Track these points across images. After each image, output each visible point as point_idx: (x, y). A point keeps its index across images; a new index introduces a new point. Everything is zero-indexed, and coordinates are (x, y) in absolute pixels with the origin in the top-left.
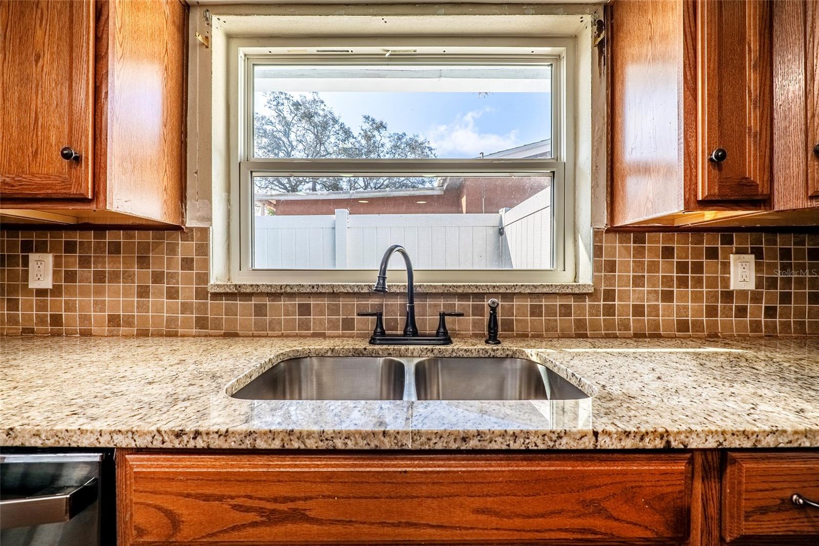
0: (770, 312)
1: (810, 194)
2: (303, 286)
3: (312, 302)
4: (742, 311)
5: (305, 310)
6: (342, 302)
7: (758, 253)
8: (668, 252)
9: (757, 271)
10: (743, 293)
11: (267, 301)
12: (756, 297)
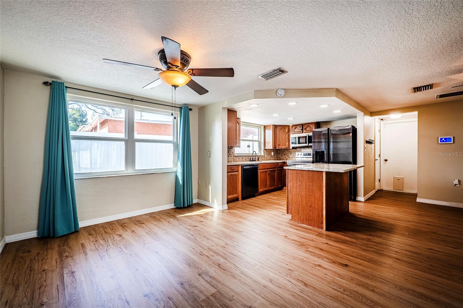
3: (243, 157)
8: (268, 152)
11: (239, 157)
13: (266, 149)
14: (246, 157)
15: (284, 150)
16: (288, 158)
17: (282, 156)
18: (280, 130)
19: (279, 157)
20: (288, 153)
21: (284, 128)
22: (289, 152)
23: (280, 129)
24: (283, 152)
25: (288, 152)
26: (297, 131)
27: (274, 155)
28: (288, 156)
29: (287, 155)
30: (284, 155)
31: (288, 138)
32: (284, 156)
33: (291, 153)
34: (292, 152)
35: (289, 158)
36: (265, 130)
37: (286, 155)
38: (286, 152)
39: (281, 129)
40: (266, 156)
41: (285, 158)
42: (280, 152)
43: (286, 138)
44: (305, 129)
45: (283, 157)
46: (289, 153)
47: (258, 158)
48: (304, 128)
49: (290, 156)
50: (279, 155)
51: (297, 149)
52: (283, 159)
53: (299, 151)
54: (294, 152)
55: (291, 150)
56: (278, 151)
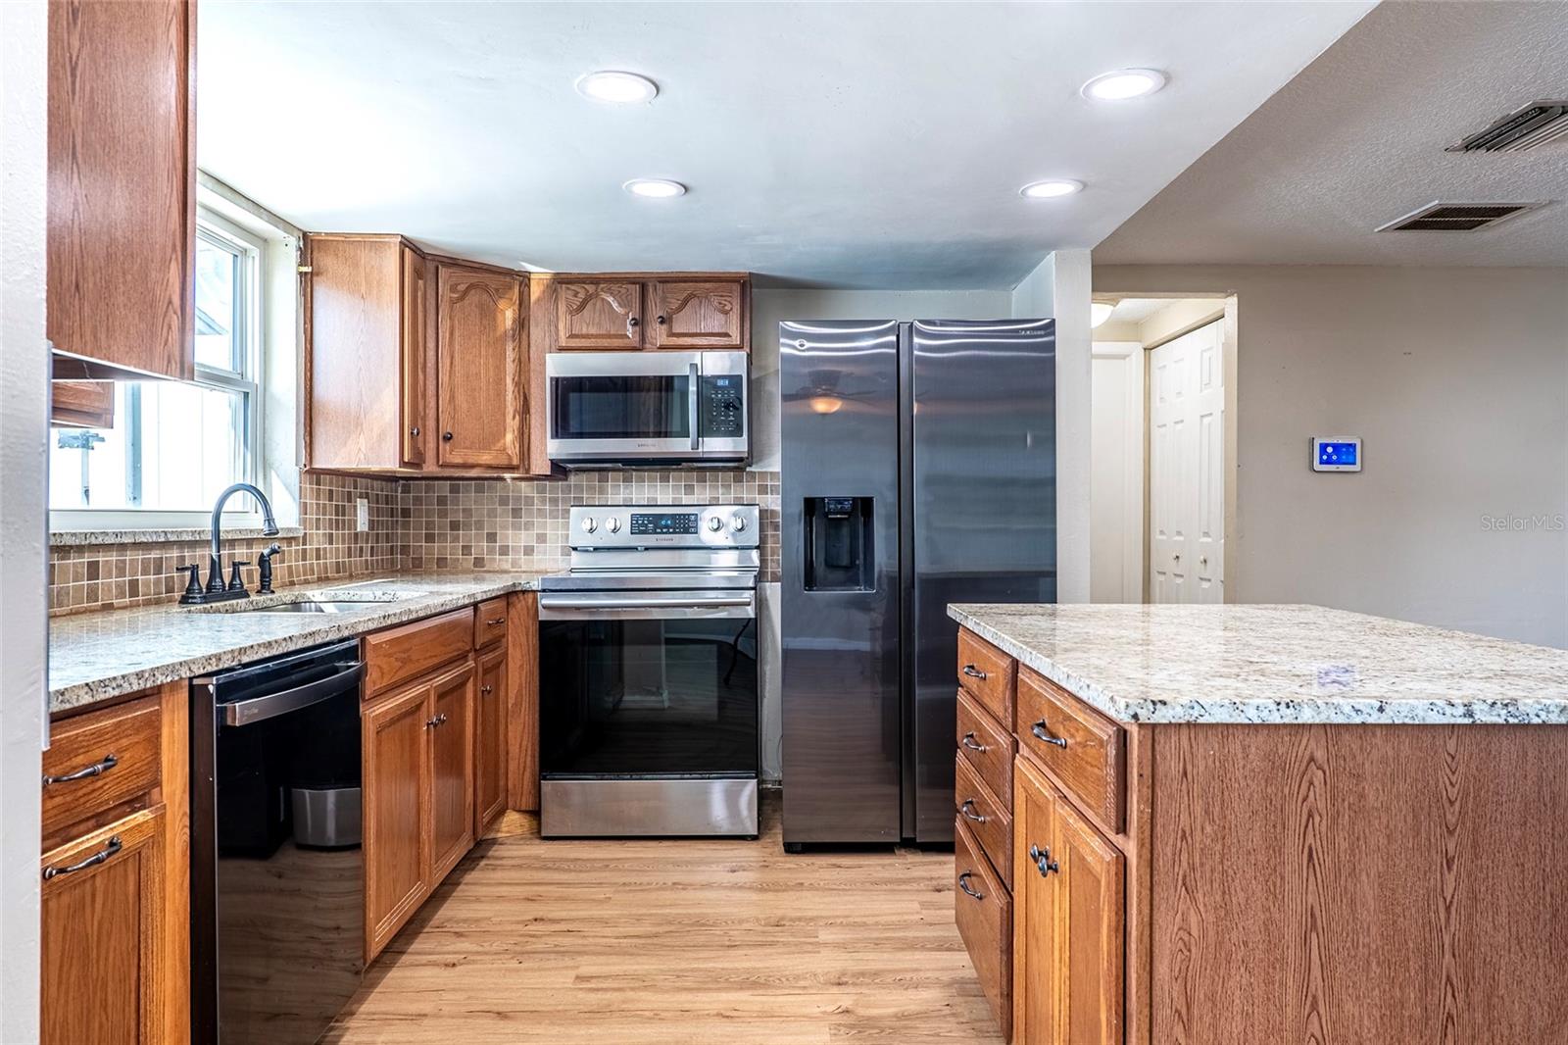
0: (372, 550)
1: (440, 463)
2: (107, 534)
3: (101, 558)
4: (362, 551)
5: (93, 570)
6: (129, 556)
8: (332, 496)
9: (368, 514)
12: (367, 538)
13: (317, 465)
14: (140, 556)
15: (454, 490)
16: (491, 551)
17: (430, 538)
18: (453, 302)
19: (404, 550)
20: (492, 513)
21: (485, 289)
22: (504, 501)
23: (453, 289)
24: (442, 501)
25: (491, 501)
26: (593, 331)
27: (372, 524)
28: (492, 537)
29: (479, 525)
30: (455, 526)
31: (517, 384)
32: (456, 539)
33: (516, 513)
34: (529, 501)
35: (504, 551)
36: (307, 283)
37: (467, 526)
38: (469, 498)
39: (465, 293)
40: (317, 540)
41: (467, 550)
42: (418, 500)
43: (500, 381)
44: (663, 321)
45: (449, 548)
46: (499, 509)
47: (263, 561)
48: (655, 311)
49: (507, 537)
50: (406, 525)
51: (573, 479)
52: (441, 562)
53: (587, 498)
54: (543, 501)
55: (523, 484)
56: (399, 494)
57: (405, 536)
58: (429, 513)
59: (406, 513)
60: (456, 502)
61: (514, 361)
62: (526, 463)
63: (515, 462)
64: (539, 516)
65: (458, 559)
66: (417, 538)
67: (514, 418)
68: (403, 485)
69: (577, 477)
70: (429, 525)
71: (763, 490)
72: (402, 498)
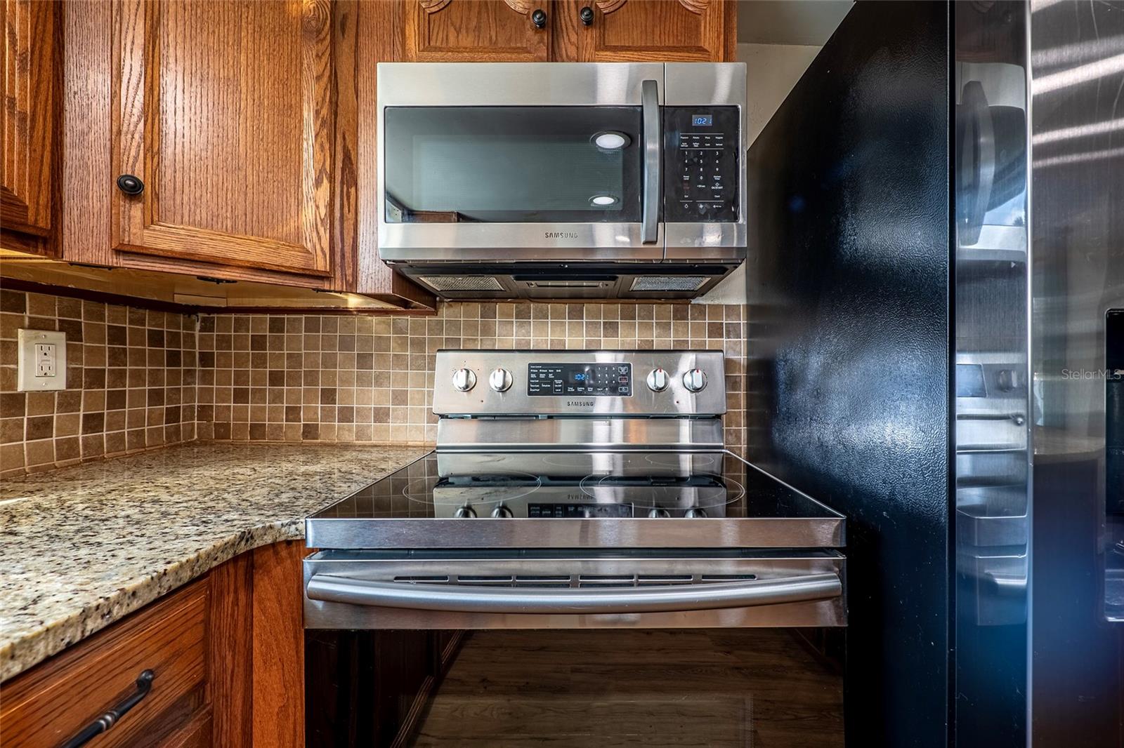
0: (93, 423)
4: (41, 428)
7: (72, 332)
9: (69, 359)
10: (44, 397)
12: (68, 401)
15: (276, 327)
16: (328, 415)
17: (241, 396)
19: (205, 412)
20: (329, 362)
22: (346, 344)
24: (258, 342)
25: (329, 343)
27: (85, 377)
28: (329, 396)
29: (311, 378)
30: (276, 379)
32: (277, 397)
33: (364, 361)
34: (383, 343)
35: (346, 415)
37: (294, 379)
38: (297, 336)
41: (293, 413)
42: (224, 342)
45: (267, 410)
46: (340, 356)
49: (350, 394)
50: (207, 378)
51: (445, 313)
52: (257, 431)
53: (465, 340)
54: (403, 343)
55: (374, 319)
56: (197, 334)
57: (206, 393)
58: (240, 360)
59: (206, 359)
60: (278, 344)
61: (318, 78)
62: (349, 272)
63: (321, 264)
64: (396, 365)
65: (280, 427)
66: (222, 396)
67: (318, 183)
68: (204, 320)
69: (451, 310)
70: (241, 377)
71: (716, 331)
72: (201, 338)
